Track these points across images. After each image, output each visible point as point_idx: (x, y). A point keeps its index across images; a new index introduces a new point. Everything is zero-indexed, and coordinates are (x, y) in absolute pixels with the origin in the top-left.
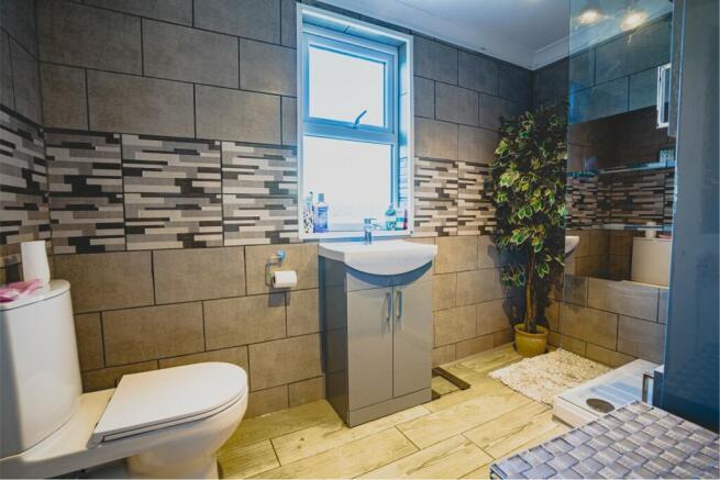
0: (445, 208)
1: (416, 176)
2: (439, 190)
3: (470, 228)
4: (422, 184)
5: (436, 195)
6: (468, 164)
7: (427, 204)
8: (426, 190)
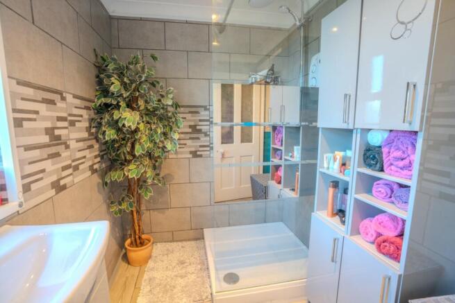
0: (57, 155)
1: (15, 111)
2: (50, 131)
3: (84, 171)
4: (25, 123)
5: (45, 139)
6: (75, 97)
7: (36, 154)
8: (33, 132)
